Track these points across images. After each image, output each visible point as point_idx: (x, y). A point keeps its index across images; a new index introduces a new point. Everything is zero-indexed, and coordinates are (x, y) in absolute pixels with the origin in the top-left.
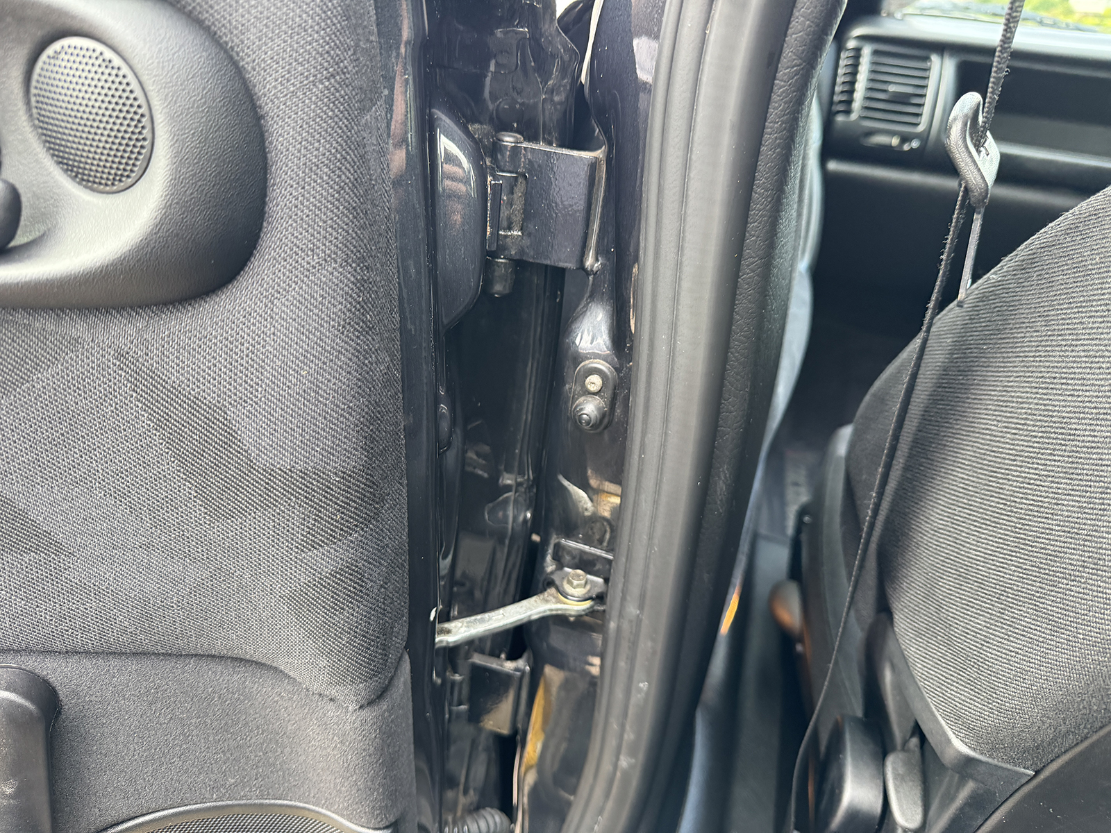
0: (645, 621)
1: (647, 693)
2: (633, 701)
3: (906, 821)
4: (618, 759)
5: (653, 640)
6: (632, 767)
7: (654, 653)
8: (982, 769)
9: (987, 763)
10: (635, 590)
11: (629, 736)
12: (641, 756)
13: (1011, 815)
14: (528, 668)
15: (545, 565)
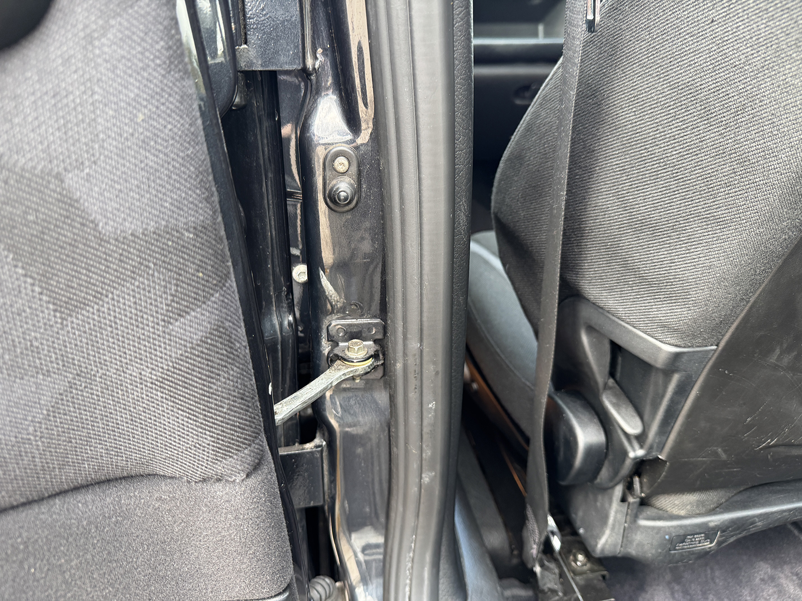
0: (426, 350)
1: (435, 410)
2: (425, 422)
3: (633, 428)
4: (421, 478)
5: (435, 363)
6: (432, 480)
7: (437, 373)
8: (685, 359)
9: (688, 352)
10: (414, 327)
11: (427, 453)
12: (438, 467)
13: (703, 389)
14: (324, 443)
15: (321, 349)
